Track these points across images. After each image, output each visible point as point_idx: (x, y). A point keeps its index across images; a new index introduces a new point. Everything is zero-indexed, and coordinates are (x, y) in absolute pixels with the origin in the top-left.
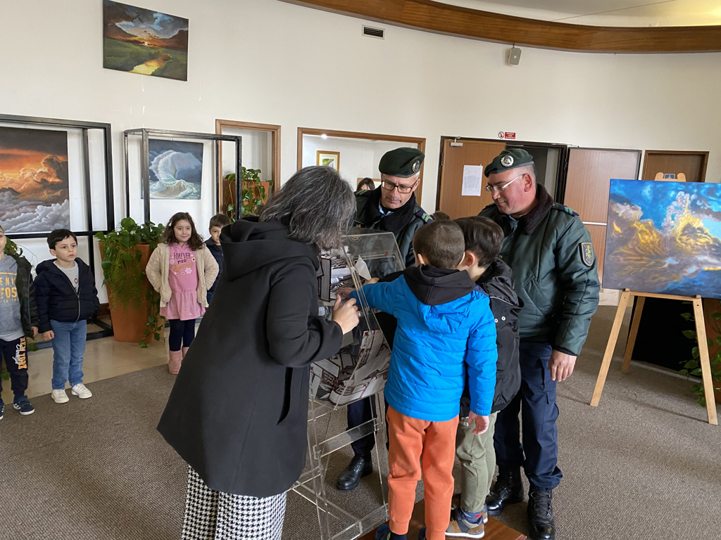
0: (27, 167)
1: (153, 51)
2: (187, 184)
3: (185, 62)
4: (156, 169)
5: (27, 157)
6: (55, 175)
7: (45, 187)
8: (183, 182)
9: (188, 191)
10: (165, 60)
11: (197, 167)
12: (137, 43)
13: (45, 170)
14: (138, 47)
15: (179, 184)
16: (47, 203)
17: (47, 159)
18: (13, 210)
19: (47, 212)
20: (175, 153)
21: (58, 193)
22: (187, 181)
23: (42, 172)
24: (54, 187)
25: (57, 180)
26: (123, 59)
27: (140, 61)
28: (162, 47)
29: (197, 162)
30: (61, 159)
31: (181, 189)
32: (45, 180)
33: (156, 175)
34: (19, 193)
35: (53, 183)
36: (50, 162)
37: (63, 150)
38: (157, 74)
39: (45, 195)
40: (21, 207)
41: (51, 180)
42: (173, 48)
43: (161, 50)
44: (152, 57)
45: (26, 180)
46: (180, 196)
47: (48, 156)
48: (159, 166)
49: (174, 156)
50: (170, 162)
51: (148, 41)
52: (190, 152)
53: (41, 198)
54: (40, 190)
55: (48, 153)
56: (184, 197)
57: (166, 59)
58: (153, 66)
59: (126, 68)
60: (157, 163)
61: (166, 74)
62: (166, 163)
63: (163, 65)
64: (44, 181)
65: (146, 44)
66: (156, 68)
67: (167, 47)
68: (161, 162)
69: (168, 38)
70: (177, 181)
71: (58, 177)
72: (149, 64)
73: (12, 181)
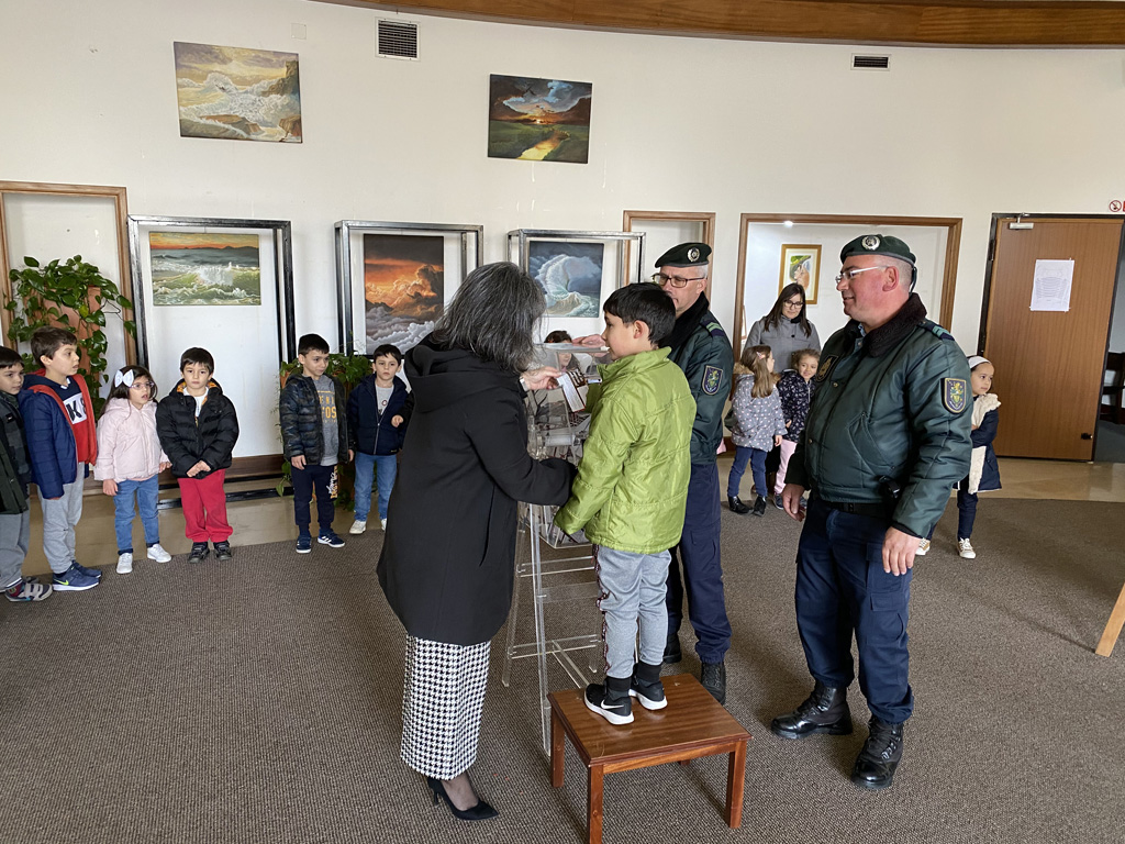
0: (400, 279)
1: (546, 130)
2: (582, 297)
3: (585, 139)
4: (544, 278)
5: (401, 267)
6: (429, 287)
7: (418, 302)
8: (576, 295)
9: (583, 306)
10: (561, 139)
11: (595, 275)
12: (528, 121)
13: (419, 281)
14: (528, 127)
15: (572, 297)
16: (420, 321)
17: (422, 270)
18: (385, 328)
19: (421, 330)
20: (568, 257)
21: (432, 309)
22: (582, 293)
23: (415, 285)
24: (428, 301)
25: (432, 294)
26: (508, 144)
27: (530, 143)
28: (557, 123)
29: (598, 269)
30: (436, 268)
31: (574, 304)
32: (420, 294)
33: (544, 286)
34: (392, 309)
35: (427, 298)
36: (425, 273)
37: (440, 259)
38: (552, 158)
39: (418, 311)
40: (394, 324)
41: (425, 293)
42: (572, 122)
43: (556, 127)
44: (545, 138)
45: (399, 294)
46: (572, 312)
47: (423, 266)
48: (548, 275)
49: (566, 261)
50: (561, 270)
51: (541, 117)
52: (587, 255)
53: (414, 314)
54: (414, 305)
55: (423, 262)
56: (578, 315)
57: (562, 137)
58: (546, 148)
59: (514, 154)
60: (546, 272)
61: (561, 157)
62: (556, 270)
63: (558, 145)
64: (418, 295)
65: (538, 122)
66: (549, 150)
67: (563, 123)
68: (550, 270)
69: (565, 110)
70: (570, 294)
71: (433, 290)
72: (540, 146)
73: (385, 296)
